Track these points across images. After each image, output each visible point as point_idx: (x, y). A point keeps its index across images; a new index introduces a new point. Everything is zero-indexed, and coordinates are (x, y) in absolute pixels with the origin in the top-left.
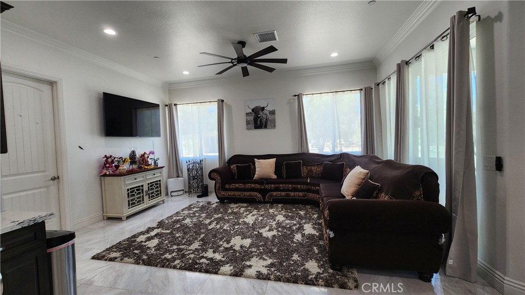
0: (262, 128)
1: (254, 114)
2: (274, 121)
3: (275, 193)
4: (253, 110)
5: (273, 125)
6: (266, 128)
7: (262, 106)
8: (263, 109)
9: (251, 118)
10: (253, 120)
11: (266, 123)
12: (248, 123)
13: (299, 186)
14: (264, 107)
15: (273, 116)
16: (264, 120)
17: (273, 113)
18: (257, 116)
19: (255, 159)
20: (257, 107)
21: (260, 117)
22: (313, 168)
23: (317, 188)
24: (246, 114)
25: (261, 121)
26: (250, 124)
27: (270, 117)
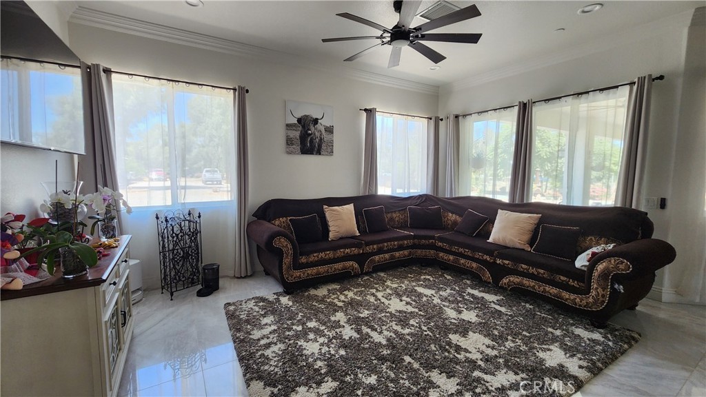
0: (313, 154)
1: (300, 128)
2: (331, 145)
3: (377, 258)
4: (299, 120)
5: (329, 151)
6: (320, 154)
7: (315, 117)
8: (316, 121)
9: (296, 134)
10: (298, 137)
11: (320, 146)
12: (289, 142)
13: (406, 242)
14: (317, 119)
15: (330, 136)
16: (317, 140)
17: (330, 130)
18: (306, 132)
19: (325, 207)
20: (307, 116)
21: (310, 134)
22: (394, 215)
23: (431, 241)
24: (287, 125)
25: (311, 141)
26: (292, 144)
27: (326, 136)
